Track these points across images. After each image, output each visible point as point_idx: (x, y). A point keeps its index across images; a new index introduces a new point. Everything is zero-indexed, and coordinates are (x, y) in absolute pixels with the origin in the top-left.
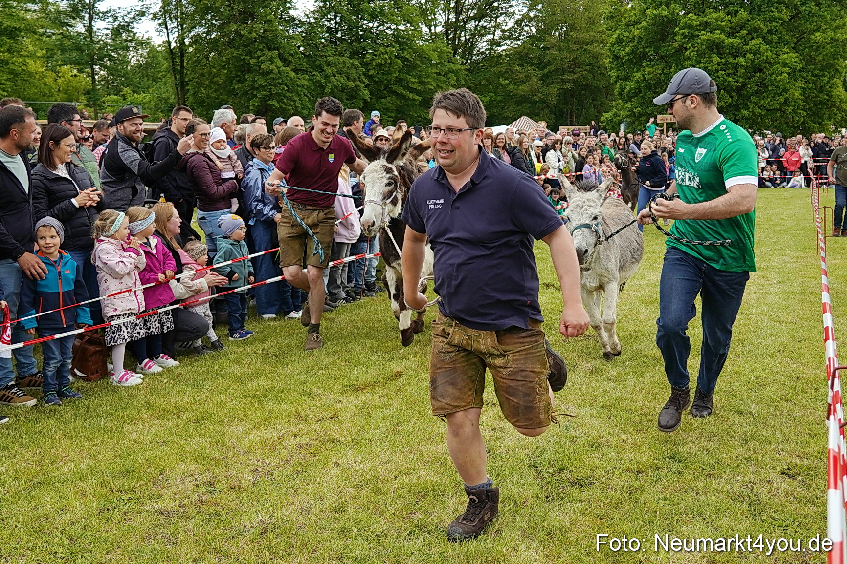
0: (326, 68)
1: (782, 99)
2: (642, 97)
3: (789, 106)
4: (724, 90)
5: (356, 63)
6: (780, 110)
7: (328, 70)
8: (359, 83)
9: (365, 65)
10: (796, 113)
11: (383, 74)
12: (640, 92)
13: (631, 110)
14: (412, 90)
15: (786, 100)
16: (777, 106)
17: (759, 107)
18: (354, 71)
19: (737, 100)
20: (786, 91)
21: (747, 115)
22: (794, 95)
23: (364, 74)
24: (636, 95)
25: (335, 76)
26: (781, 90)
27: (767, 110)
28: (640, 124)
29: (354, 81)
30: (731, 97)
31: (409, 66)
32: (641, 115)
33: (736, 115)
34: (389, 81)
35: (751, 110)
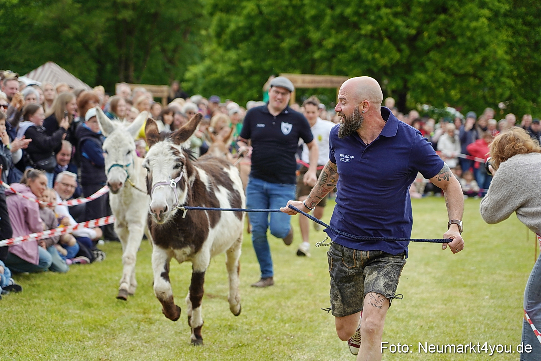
1: (478, 59)
2: (257, 44)
3: (488, 70)
4: (389, 37)
6: (475, 76)
10: (499, 81)
12: (252, 33)
13: (237, 63)
15: (485, 59)
16: (471, 70)
17: (443, 70)
19: (410, 56)
20: (484, 45)
21: (424, 81)
22: (495, 52)
24: (245, 38)
26: (477, 44)
27: (456, 75)
28: (251, 87)
30: (400, 50)
32: (252, 72)
33: (405, 81)
35: (429, 73)
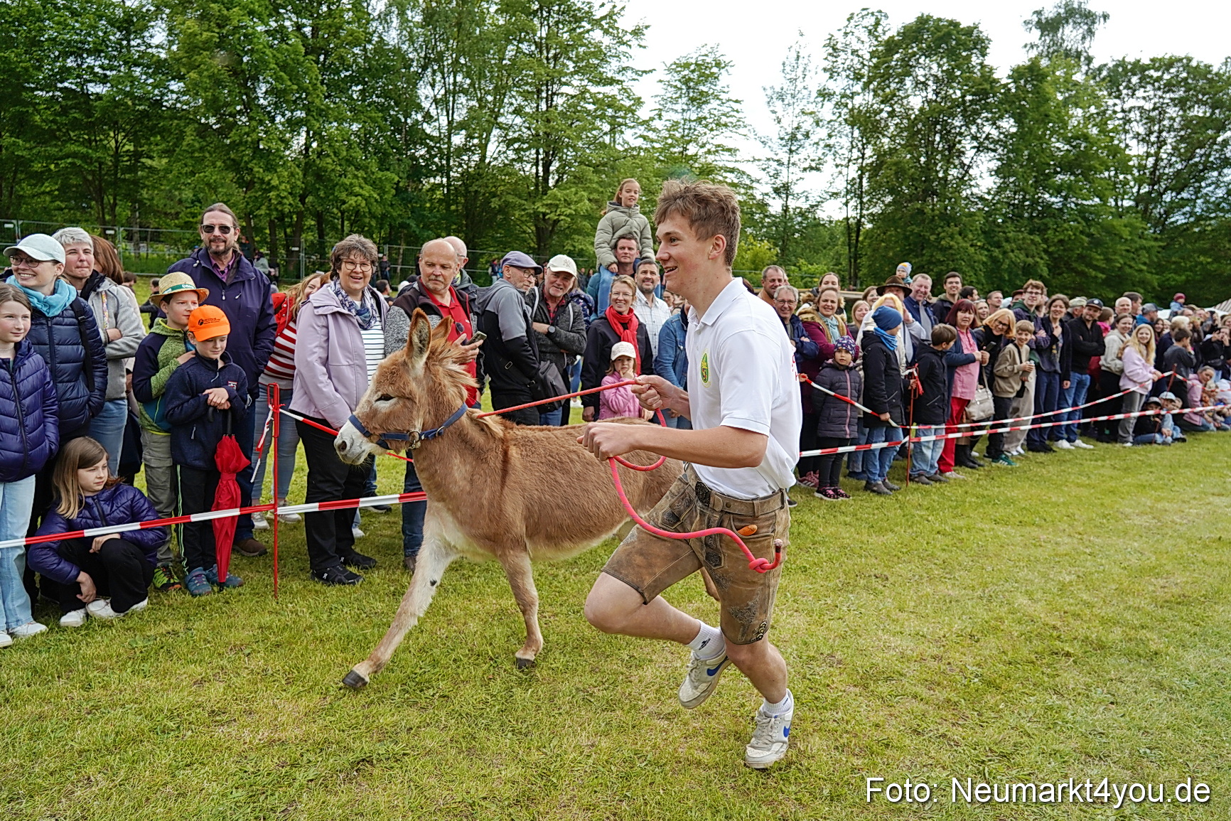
0: (1004, 244)
5: (1037, 239)
7: (1007, 246)
8: (1038, 260)
9: (1045, 241)
11: (1064, 250)
14: (1096, 268)
18: (1034, 247)
23: (1046, 251)
25: (1013, 251)
29: (1033, 257)
31: (1096, 243)
34: (1069, 258)
